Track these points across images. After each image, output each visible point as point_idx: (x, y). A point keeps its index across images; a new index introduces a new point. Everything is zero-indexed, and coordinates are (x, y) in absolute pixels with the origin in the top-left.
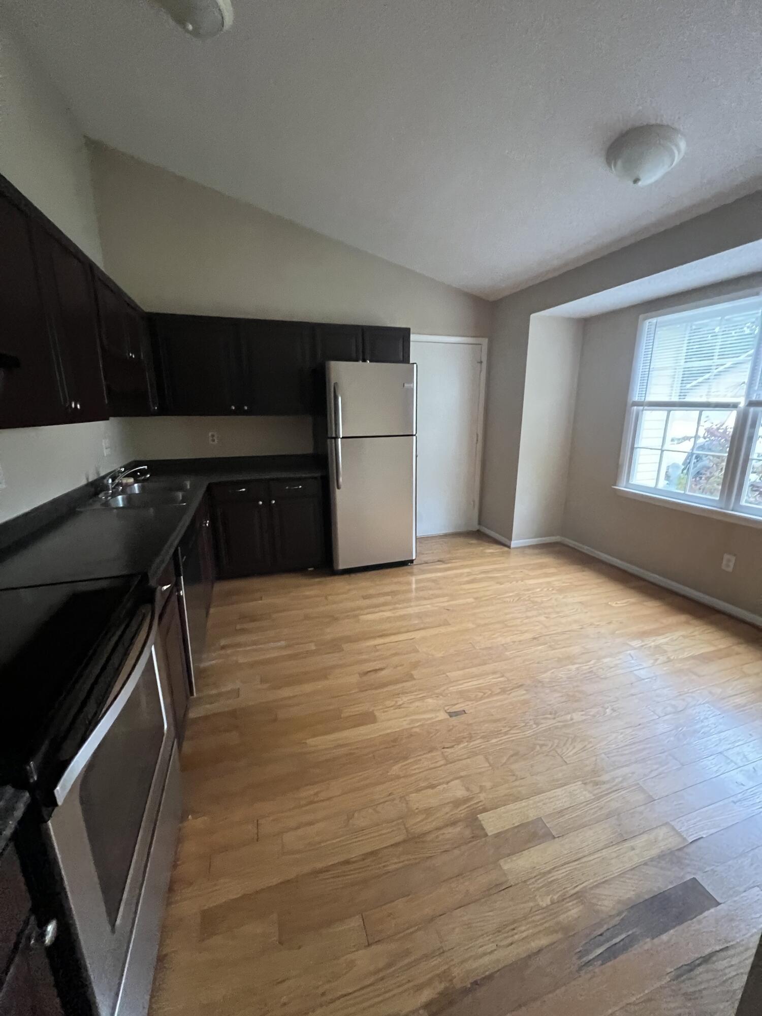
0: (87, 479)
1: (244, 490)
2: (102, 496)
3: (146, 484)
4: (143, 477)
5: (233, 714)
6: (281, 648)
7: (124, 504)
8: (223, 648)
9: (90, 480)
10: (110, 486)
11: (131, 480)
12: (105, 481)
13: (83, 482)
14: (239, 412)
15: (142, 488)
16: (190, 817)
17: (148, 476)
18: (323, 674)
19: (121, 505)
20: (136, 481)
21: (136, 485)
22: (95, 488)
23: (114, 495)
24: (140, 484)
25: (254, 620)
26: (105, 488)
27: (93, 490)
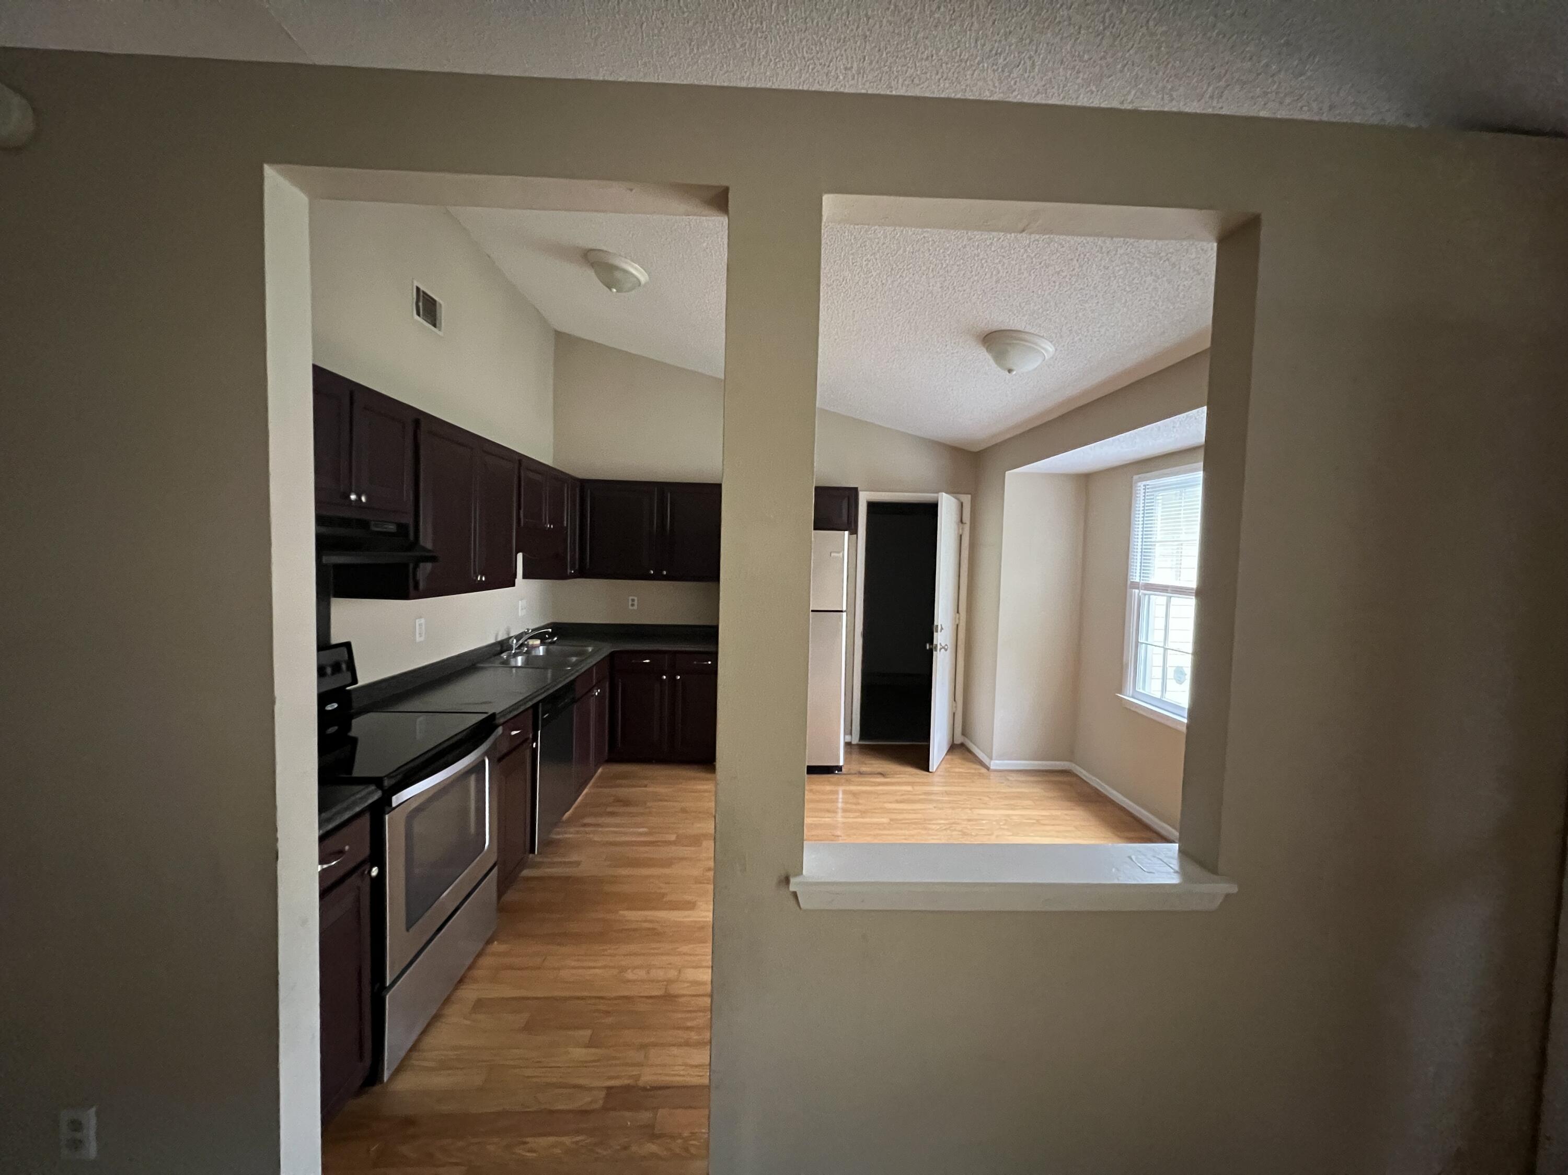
0: (496, 638)
1: (647, 661)
2: (504, 656)
3: (551, 647)
4: (550, 640)
5: (567, 879)
6: (641, 834)
7: (522, 663)
8: (585, 825)
9: (499, 639)
10: (514, 645)
11: (538, 642)
12: (511, 641)
13: (491, 640)
14: (658, 577)
15: (547, 651)
16: (496, 942)
17: (556, 639)
18: (668, 863)
19: (519, 664)
20: (542, 643)
21: (541, 648)
22: (502, 646)
23: (515, 655)
24: (545, 647)
25: (627, 805)
26: (510, 648)
27: (499, 649)
